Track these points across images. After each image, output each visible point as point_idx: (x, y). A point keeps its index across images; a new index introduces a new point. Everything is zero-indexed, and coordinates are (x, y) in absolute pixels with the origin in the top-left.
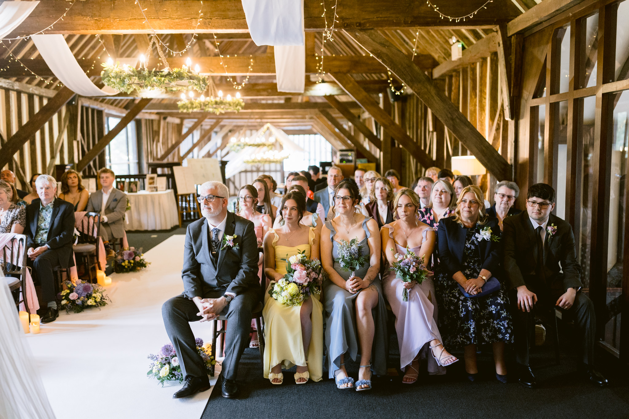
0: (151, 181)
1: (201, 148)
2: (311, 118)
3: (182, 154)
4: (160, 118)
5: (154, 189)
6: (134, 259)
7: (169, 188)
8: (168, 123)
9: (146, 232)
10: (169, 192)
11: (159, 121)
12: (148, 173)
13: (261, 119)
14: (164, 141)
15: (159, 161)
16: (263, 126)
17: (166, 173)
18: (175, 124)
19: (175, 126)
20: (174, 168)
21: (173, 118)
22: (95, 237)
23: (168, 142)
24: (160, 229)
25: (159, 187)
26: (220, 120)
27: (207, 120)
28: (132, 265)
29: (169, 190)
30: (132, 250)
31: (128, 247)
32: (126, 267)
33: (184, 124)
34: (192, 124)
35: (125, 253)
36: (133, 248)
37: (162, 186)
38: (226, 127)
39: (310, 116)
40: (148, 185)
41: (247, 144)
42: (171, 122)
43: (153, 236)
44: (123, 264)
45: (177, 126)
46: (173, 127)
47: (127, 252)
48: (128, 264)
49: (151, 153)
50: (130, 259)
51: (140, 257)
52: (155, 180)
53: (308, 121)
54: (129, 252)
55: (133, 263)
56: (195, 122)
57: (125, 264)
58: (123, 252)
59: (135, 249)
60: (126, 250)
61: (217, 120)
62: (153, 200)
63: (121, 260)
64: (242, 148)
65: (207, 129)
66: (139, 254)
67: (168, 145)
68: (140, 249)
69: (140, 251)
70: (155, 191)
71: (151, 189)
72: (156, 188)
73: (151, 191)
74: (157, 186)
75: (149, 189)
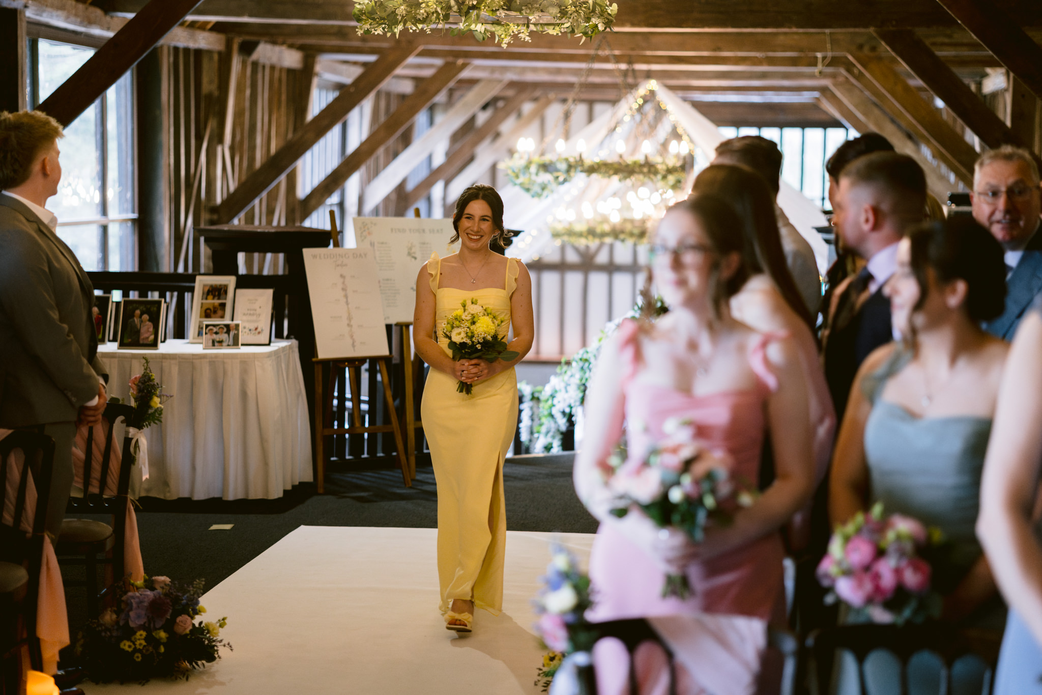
0: (213, 302)
1: (375, 173)
2: (834, 62)
3: (304, 189)
4: (229, 44)
5: (224, 336)
6: (169, 627)
7: (279, 335)
8: (255, 64)
9: (186, 505)
11: (225, 60)
12: (198, 271)
13: (630, 60)
14: (238, 138)
15: (215, 217)
16: (633, 87)
17: (266, 272)
18: (281, 69)
19: (280, 80)
20: (308, 253)
21: (277, 49)
22: (26, 532)
23: (252, 148)
24: (240, 496)
25: (245, 328)
26: (460, 62)
27: (411, 60)
28: (162, 649)
29: (283, 344)
30: (159, 590)
31: (144, 577)
32: (138, 658)
33: (317, 74)
34: (349, 75)
35: (132, 601)
36: (164, 582)
37: (256, 326)
38: (477, 89)
39: (834, 53)
40: (199, 319)
41: (582, 165)
42: (268, 63)
43: (215, 527)
44: (126, 646)
45: (288, 80)
46: (276, 84)
47: (143, 596)
48: (145, 646)
49: (189, 185)
50: (154, 625)
51: (192, 618)
52: (225, 299)
53: (817, 74)
54: (147, 596)
55: (165, 640)
56: (365, 64)
57: (135, 648)
58: (124, 598)
59: (171, 586)
60: (138, 588)
61: (450, 59)
62: (220, 381)
63: (116, 627)
64: (561, 179)
65: (403, 97)
66: (187, 604)
67: (252, 159)
68: (196, 584)
69: (194, 594)
70: (228, 345)
71: (211, 335)
72: (232, 334)
73: (213, 345)
74: (235, 322)
75: (202, 335)
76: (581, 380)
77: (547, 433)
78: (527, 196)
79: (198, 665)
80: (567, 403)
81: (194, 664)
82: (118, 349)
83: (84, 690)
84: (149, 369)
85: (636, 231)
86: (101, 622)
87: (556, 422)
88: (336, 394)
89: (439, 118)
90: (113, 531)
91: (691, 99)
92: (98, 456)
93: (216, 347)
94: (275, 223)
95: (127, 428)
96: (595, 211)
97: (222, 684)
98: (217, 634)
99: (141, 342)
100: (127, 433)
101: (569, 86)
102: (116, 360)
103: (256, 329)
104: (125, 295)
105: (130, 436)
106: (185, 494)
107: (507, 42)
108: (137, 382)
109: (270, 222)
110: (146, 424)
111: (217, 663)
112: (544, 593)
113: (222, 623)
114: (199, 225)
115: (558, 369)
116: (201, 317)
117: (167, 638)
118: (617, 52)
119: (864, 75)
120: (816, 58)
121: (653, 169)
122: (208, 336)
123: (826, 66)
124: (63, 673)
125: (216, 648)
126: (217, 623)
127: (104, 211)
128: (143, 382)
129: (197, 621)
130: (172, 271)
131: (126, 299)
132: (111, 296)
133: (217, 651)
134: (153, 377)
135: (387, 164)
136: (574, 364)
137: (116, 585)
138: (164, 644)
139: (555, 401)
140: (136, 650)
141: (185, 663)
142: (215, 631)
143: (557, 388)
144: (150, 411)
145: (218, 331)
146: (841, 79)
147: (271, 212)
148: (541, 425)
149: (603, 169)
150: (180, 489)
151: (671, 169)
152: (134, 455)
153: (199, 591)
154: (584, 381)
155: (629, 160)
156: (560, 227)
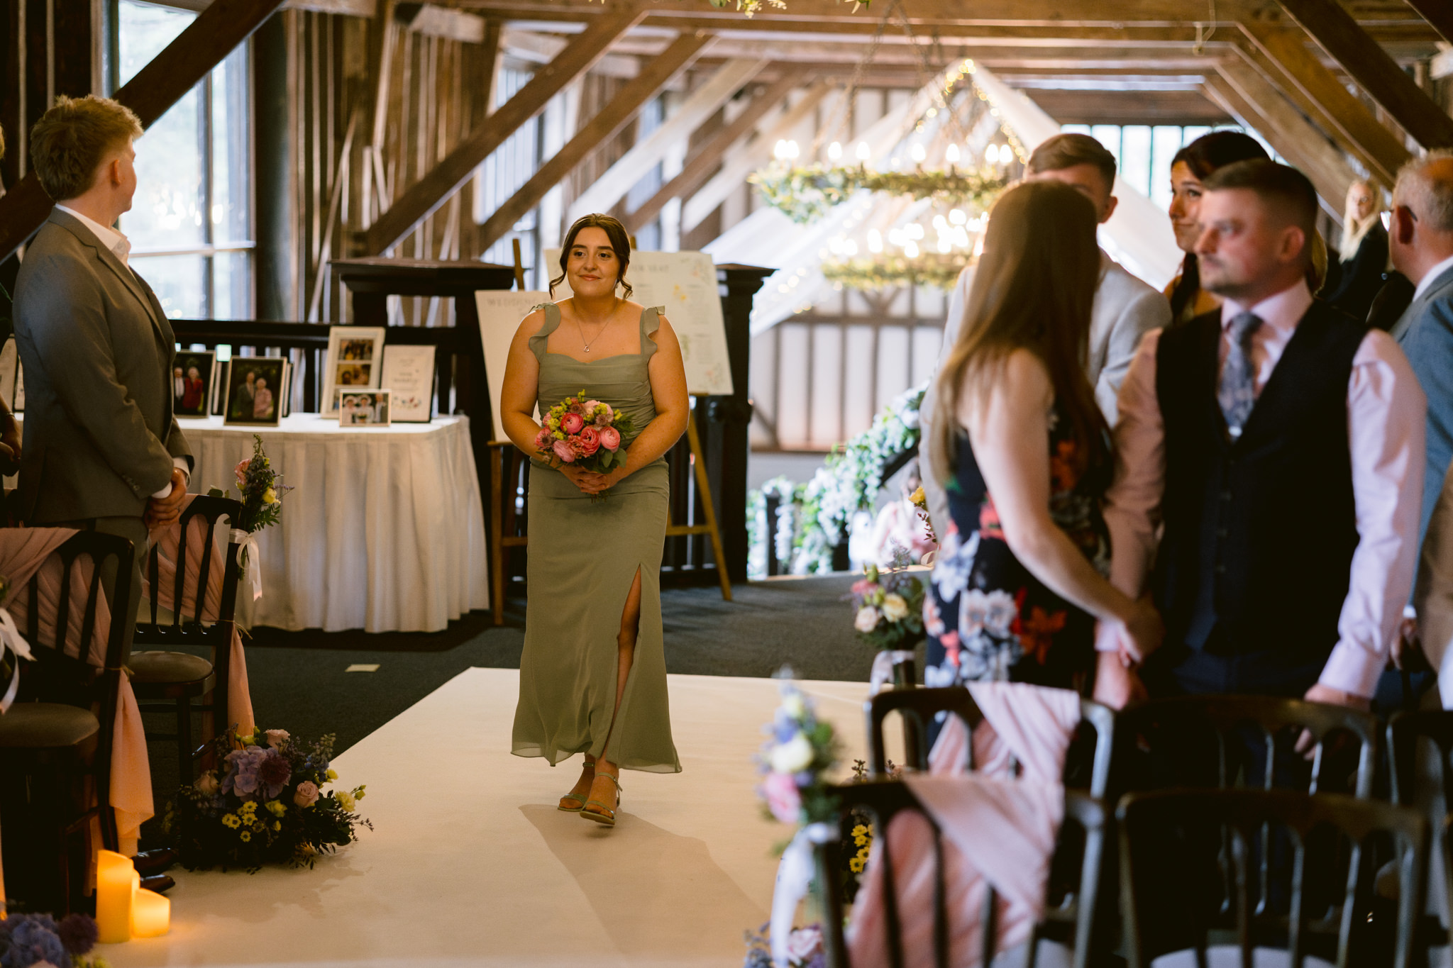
0: (353, 363)
1: (582, 188)
2: (1220, 34)
3: (483, 209)
4: (381, 8)
5: (367, 410)
6: (288, 797)
7: (444, 409)
8: (417, 35)
10: (449, 428)
11: (375, 29)
12: (335, 321)
13: (935, 32)
14: (393, 138)
15: (361, 247)
16: (939, 69)
17: (431, 323)
18: (453, 43)
19: (452, 58)
20: (482, 297)
21: (448, 14)
22: (95, 667)
23: (413, 152)
24: (389, 627)
25: (396, 398)
26: (701, 33)
27: (633, 30)
28: (278, 826)
29: (449, 421)
30: (275, 748)
31: (254, 729)
32: (246, 837)
33: (501, 50)
34: (546, 51)
35: (238, 761)
36: (281, 737)
37: (411, 397)
38: (724, 71)
39: (1219, 22)
40: (334, 386)
41: (864, 179)
42: (434, 33)
43: (354, 668)
44: (229, 821)
45: (463, 57)
46: (446, 63)
47: (252, 755)
48: (255, 822)
49: (325, 203)
50: (268, 794)
51: (319, 786)
52: (370, 358)
53: (1195, 52)
54: (259, 755)
55: (281, 814)
56: (569, 36)
57: (242, 824)
58: (227, 758)
59: (290, 743)
60: (246, 745)
61: (687, 30)
62: (363, 470)
63: (216, 796)
64: (835, 197)
65: (623, 82)
66: (312, 767)
67: (412, 167)
68: (324, 741)
69: (321, 754)
70: (374, 422)
71: (350, 407)
72: (379, 406)
73: (354, 421)
74: (384, 391)
75: (338, 408)
76: (859, 474)
77: (813, 546)
78: (787, 220)
79: (327, 849)
80: (839, 506)
81: (321, 847)
82: (225, 424)
83: (173, 877)
84: (261, 452)
85: (941, 270)
86: (197, 788)
87: (823, 532)
88: (520, 491)
89: (674, 111)
90: (214, 668)
91: (1026, 86)
92: (193, 568)
93: (357, 424)
94: (443, 256)
95: (233, 531)
96: (886, 243)
97: (358, 873)
98: (352, 808)
99: (256, 416)
100: (233, 537)
101: (848, 67)
102: (221, 440)
103: (412, 400)
104: (235, 351)
105: (236, 542)
106: (314, 623)
107: (754, 9)
108: (246, 468)
109: (436, 254)
110: (258, 525)
111: (352, 847)
112: (770, 747)
113: (359, 793)
114: (338, 258)
115: (827, 460)
116: (337, 383)
117: (285, 812)
118: (915, 21)
119: (1263, 54)
120: (1194, 29)
121: (962, 185)
122: (347, 409)
123: (1210, 40)
124: (147, 855)
125: (350, 827)
126: (352, 793)
127: (209, 238)
128: (253, 468)
129: (325, 789)
130: (301, 319)
131: (236, 357)
132: (214, 353)
133: (352, 830)
134: (267, 463)
135: (599, 174)
136: (849, 453)
137: (217, 740)
138: (281, 820)
139: (823, 504)
140: (243, 827)
141: (309, 844)
142: (349, 804)
143: (826, 485)
144: (263, 508)
145: (360, 403)
146: (1232, 58)
147: (438, 240)
148: (803, 535)
149: (893, 184)
150: (306, 616)
151: (988, 184)
152: (242, 567)
153: (327, 750)
154: (862, 476)
155: (931, 170)
156: (835, 264)
